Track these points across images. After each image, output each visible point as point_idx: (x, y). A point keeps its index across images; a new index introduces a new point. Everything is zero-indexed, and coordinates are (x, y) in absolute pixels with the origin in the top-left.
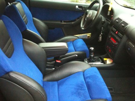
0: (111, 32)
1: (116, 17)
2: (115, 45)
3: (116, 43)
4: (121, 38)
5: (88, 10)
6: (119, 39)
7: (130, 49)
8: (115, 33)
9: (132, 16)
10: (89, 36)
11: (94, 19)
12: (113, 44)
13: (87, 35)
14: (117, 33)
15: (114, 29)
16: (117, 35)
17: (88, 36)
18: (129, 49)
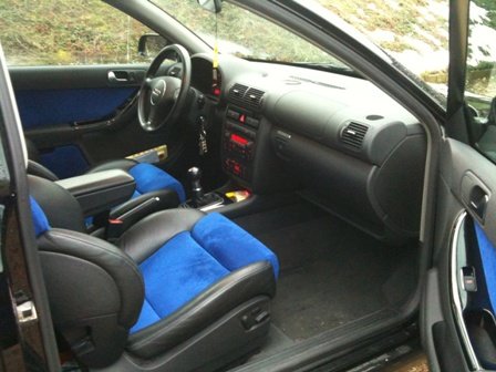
0: (228, 122)
1: (231, 84)
2: (247, 149)
3: (249, 144)
4: (256, 128)
5: (148, 80)
6: (253, 133)
7: (284, 145)
8: (238, 121)
9: (265, 75)
10: (161, 156)
11: (177, 96)
12: (241, 148)
13: (156, 152)
14: (242, 119)
15: (233, 113)
16: (244, 123)
17: (159, 153)
18: (281, 147)
